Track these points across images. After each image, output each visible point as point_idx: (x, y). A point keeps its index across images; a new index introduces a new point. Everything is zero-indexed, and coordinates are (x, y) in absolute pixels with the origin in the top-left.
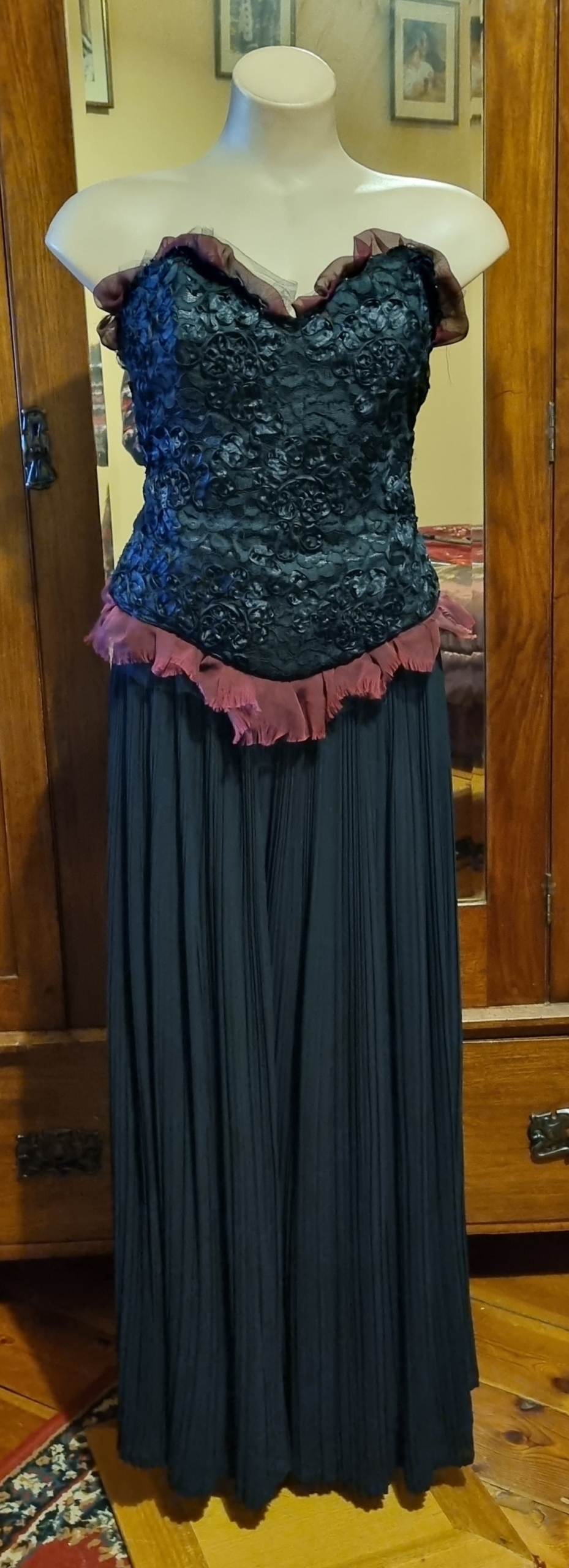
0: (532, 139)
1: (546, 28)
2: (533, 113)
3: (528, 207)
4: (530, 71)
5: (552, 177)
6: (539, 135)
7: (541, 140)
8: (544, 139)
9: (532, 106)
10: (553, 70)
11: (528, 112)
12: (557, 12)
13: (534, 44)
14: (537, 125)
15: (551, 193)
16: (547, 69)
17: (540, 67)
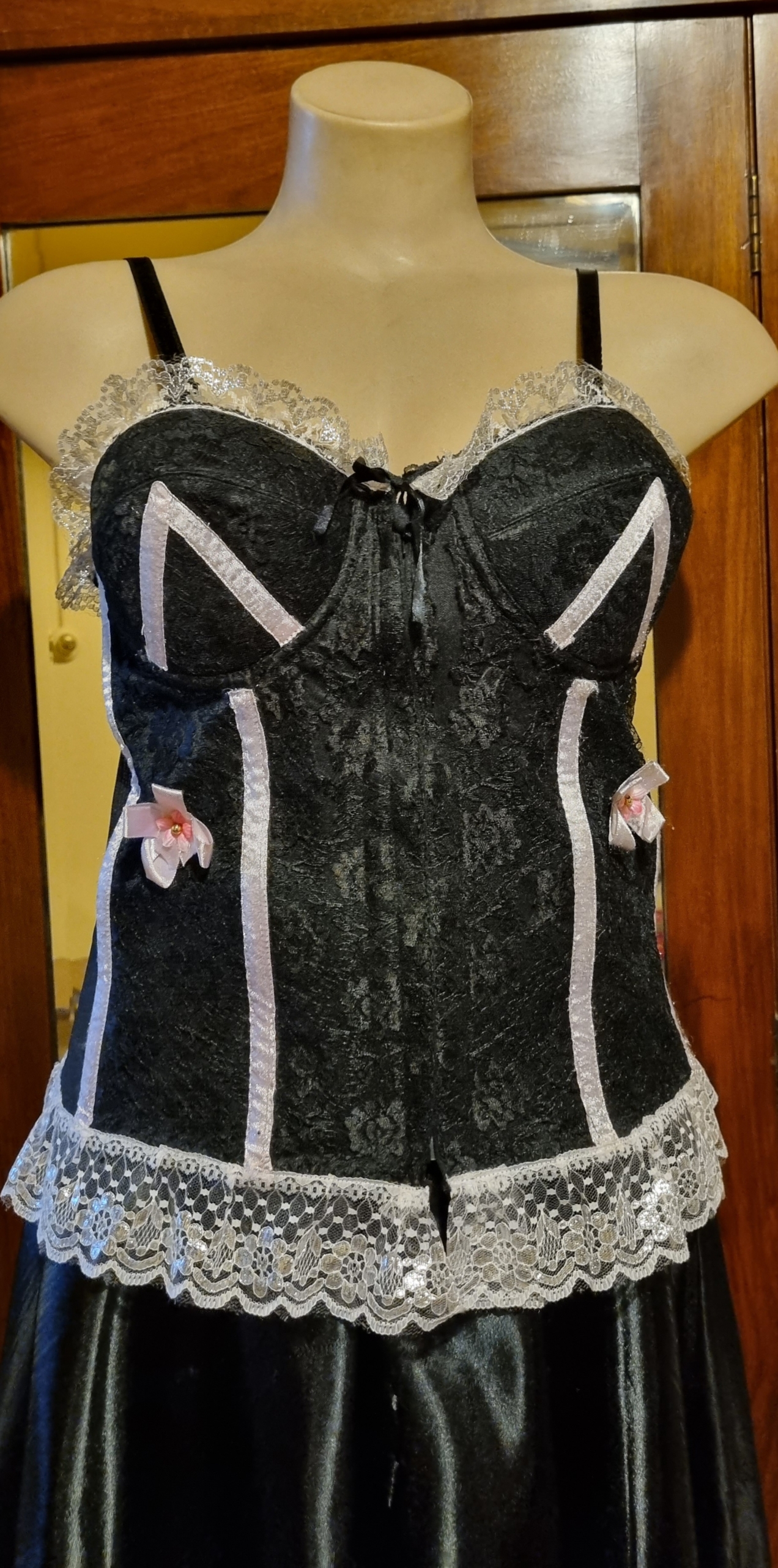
0: (729, 619)
1: (746, 456)
2: (730, 579)
3: (728, 721)
4: (722, 521)
5: (764, 673)
6: (741, 611)
7: (743, 620)
8: (749, 615)
11: (724, 579)
12: (761, 434)
13: (727, 483)
14: (736, 597)
15: (763, 697)
16: (749, 517)
17: (739, 514)
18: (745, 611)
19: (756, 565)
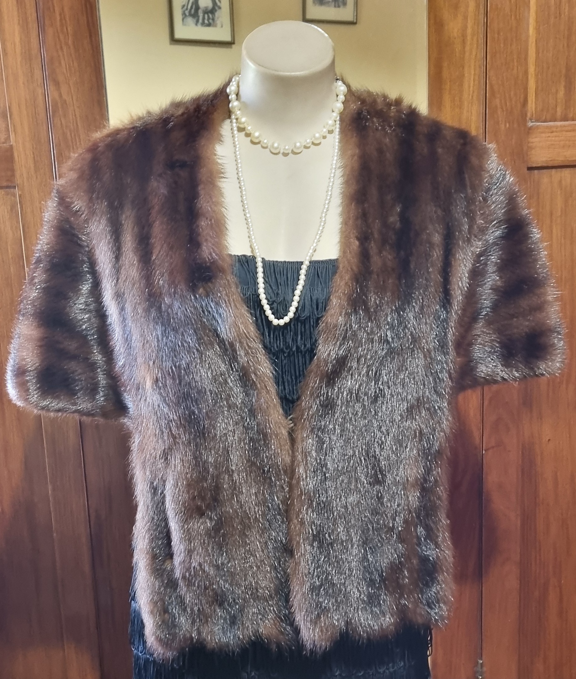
2: (466, 75)
7: (472, 97)
9: (466, 69)
10: (482, 41)
13: (467, 22)
14: (469, 85)
16: (477, 40)
18: (473, 92)
19: (480, 67)
